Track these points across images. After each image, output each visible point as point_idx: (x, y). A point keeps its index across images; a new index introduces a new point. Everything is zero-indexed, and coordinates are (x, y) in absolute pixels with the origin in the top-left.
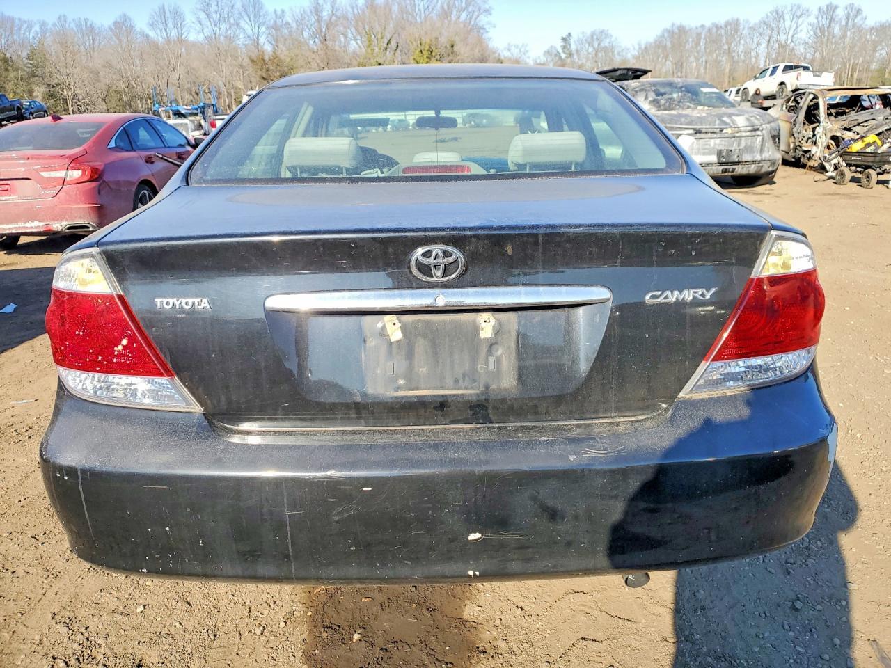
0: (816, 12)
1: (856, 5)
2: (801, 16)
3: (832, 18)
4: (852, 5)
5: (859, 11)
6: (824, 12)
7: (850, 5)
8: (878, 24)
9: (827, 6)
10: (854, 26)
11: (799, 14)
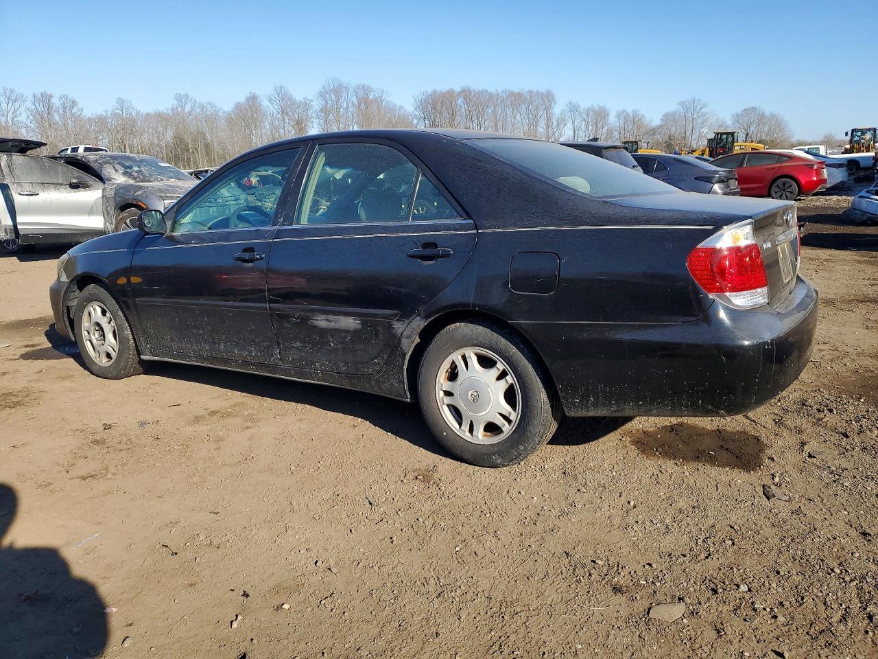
0: (31, 98)
1: (70, 96)
2: (17, 99)
3: (49, 104)
4: (66, 97)
5: (74, 103)
6: (39, 99)
7: (64, 95)
8: (95, 116)
9: (42, 94)
10: (72, 115)
11: (14, 98)
